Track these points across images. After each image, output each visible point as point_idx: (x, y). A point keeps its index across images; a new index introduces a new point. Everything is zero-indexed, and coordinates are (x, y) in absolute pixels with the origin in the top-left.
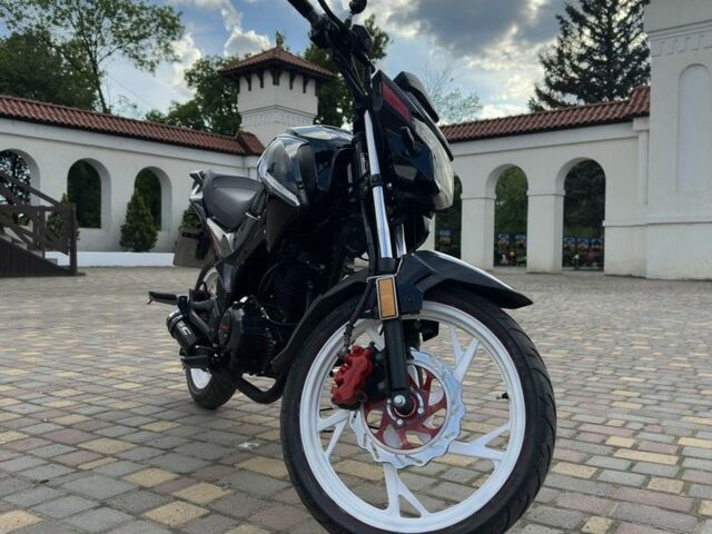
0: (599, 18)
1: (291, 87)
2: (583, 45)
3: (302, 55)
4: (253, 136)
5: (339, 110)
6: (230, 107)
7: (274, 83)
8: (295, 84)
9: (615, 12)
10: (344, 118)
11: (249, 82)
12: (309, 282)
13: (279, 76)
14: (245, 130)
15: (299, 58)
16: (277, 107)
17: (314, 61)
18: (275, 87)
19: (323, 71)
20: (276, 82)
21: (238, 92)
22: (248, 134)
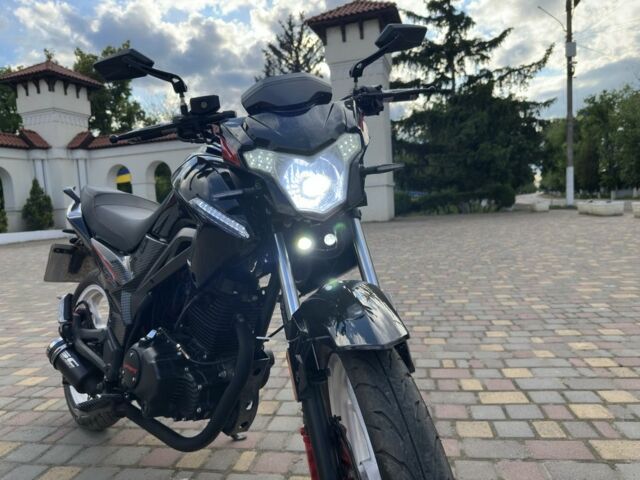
0: (291, 53)
1: (66, 93)
2: (282, 71)
3: (71, 68)
4: (34, 133)
5: (108, 112)
6: (8, 110)
7: (50, 90)
8: (68, 91)
9: (300, 50)
10: (114, 118)
11: (26, 88)
12: (238, 316)
13: (54, 84)
14: (26, 128)
15: (70, 71)
16: (54, 110)
17: (83, 73)
18: (51, 93)
19: (93, 81)
20: (51, 89)
21: (16, 96)
22: (30, 132)
